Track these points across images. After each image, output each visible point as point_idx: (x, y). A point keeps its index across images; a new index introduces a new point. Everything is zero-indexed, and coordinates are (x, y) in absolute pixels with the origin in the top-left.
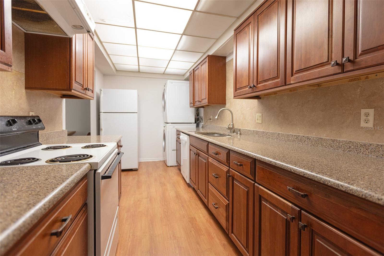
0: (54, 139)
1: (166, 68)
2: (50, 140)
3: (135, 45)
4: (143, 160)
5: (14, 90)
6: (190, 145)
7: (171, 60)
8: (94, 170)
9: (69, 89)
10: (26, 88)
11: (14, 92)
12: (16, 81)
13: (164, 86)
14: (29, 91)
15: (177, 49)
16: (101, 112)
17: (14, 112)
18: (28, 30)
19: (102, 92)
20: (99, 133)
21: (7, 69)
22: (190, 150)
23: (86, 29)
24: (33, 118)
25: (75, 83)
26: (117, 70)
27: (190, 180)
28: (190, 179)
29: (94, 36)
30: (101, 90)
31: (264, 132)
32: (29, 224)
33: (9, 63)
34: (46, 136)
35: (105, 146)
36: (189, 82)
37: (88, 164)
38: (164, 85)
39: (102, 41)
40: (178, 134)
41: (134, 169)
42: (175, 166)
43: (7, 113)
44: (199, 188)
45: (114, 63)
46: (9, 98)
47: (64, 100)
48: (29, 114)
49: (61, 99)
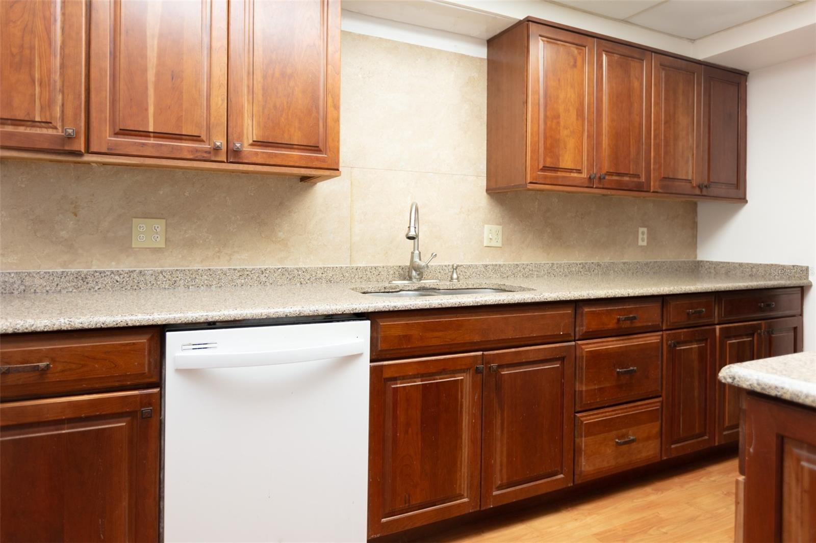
31: (517, 265)
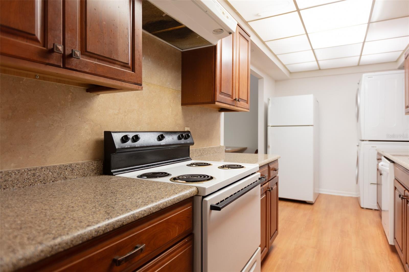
0: (209, 154)
1: (361, 55)
2: (205, 156)
3: (304, 34)
4: (324, 191)
5: (171, 108)
6: (396, 179)
7: (366, 41)
8: (202, 197)
9: (213, 101)
10: (183, 104)
11: (171, 109)
12: (172, 99)
13: (358, 84)
14: (185, 107)
15: (371, 21)
16: (269, 126)
17: (171, 128)
18: (183, 49)
19: (270, 102)
20: (266, 152)
21: (137, 88)
22: (395, 188)
23: (227, 31)
24: (187, 133)
25: (220, 93)
26: (290, 73)
27: (395, 240)
28: (395, 238)
29: (250, 37)
30: (269, 100)
32: (67, 243)
33: (139, 82)
34: (200, 151)
35: (243, 167)
36: (403, 71)
37: (195, 187)
38: (358, 82)
39: (264, 40)
40: (378, 158)
41: (309, 202)
42: (375, 210)
43: (164, 129)
44: (407, 261)
45: (285, 64)
46: (166, 115)
47: (223, 114)
48: (185, 129)
49: (219, 113)
